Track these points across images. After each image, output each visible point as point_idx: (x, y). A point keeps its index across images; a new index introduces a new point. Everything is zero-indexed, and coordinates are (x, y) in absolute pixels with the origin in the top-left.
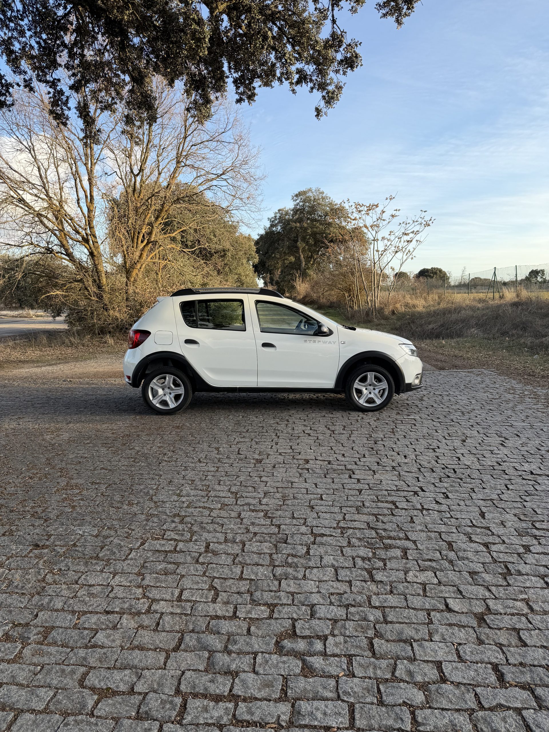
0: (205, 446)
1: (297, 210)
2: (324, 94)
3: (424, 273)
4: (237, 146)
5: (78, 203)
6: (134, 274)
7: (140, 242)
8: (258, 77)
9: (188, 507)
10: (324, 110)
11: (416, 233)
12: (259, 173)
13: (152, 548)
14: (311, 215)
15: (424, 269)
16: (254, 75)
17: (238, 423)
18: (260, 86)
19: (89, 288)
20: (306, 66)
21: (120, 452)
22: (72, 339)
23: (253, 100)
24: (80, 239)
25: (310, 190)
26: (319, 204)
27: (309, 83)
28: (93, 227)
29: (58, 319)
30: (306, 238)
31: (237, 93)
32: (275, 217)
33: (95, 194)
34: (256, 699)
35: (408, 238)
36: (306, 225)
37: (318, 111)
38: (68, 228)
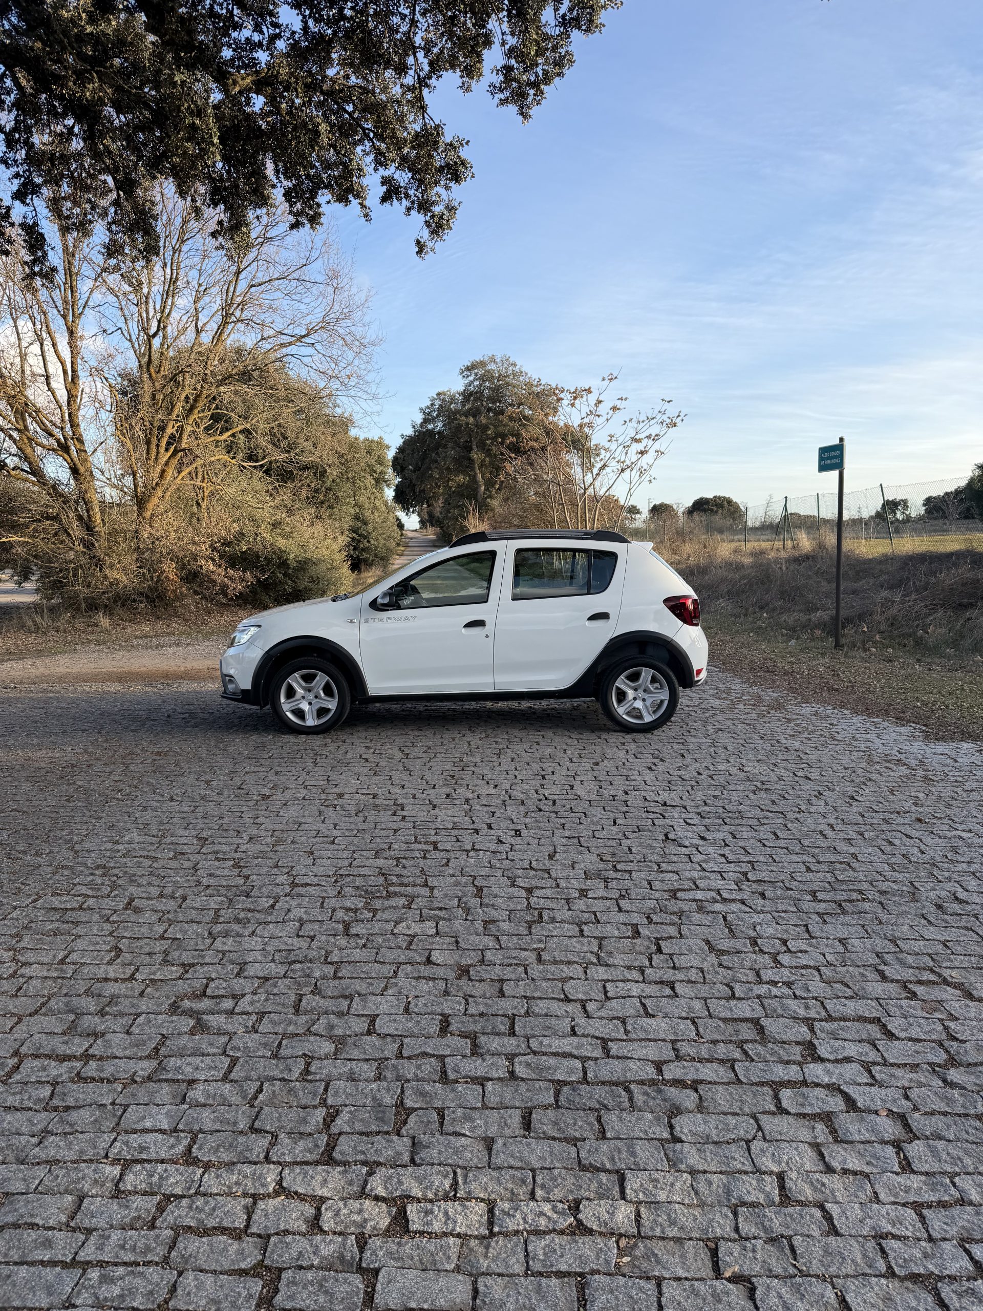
0: (191, 779)
1: (471, 394)
2: (428, 218)
3: (701, 506)
4: (331, 289)
5: (48, 384)
6: (150, 506)
7: (162, 449)
8: (326, 187)
9: (124, 856)
10: (429, 244)
11: (656, 438)
12: (371, 336)
13: (47, 906)
14: (493, 403)
15: (702, 499)
16: (317, 185)
17: (262, 747)
18: (329, 202)
19: (70, 531)
20: (398, 173)
21: (50, 788)
22: (38, 619)
23: (319, 223)
24: (56, 445)
25: (493, 360)
26: (508, 384)
27: (404, 201)
28: (78, 425)
29: (27, 585)
30: (485, 444)
31: (291, 213)
32: (432, 405)
33: (79, 367)
34: (116, 1057)
35: (640, 447)
36: (484, 421)
37: (421, 247)
38: (32, 426)
